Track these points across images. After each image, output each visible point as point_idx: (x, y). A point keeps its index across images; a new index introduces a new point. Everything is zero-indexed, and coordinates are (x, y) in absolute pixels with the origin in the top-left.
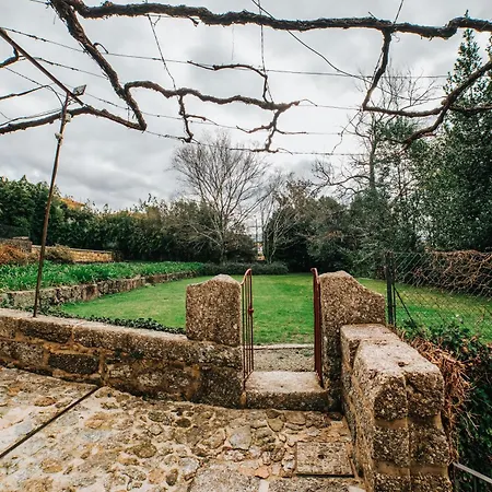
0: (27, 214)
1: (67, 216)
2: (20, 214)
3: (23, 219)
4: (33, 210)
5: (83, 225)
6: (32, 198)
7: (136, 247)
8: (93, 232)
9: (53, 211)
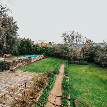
0: (25, 46)
1: (33, 47)
2: (24, 47)
3: (25, 48)
4: (26, 45)
5: (37, 48)
6: (26, 43)
7: (49, 54)
8: (39, 50)
9: (31, 46)
